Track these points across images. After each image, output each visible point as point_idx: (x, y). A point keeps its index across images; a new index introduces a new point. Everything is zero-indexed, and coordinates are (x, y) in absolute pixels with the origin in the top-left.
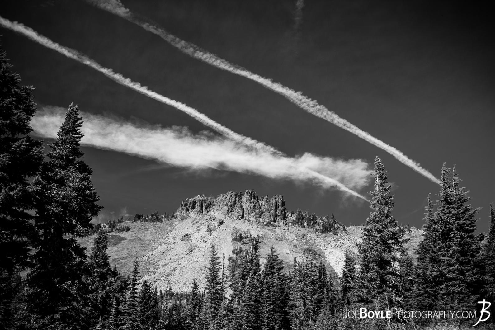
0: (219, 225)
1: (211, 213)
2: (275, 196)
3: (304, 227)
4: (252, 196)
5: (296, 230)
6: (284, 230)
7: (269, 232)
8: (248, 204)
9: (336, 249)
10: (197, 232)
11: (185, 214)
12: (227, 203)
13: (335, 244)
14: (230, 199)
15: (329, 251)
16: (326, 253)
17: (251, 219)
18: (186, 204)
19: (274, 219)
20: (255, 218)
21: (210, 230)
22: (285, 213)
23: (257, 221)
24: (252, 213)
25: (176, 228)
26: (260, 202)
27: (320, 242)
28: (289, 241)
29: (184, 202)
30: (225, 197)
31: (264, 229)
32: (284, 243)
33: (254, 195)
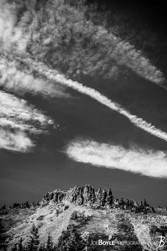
0: (65, 209)
1: (63, 201)
2: (105, 189)
3: (124, 209)
4: (90, 189)
5: (118, 211)
6: (109, 211)
7: (98, 213)
8: (86, 194)
9: (144, 224)
10: (49, 215)
11: (46, 203)
12: (73, 194)
13: (143, 220)
14: (75, 191)
15: (138, 226)
16: (135, 227)
17: (87, 204)
18: (47, 196)
19: (103, 204)
20: (90, 204)
21: (58, 213)
22: (112, 200)
23: (91, 206)
24: (89, 200)
25: (37, 212)
26: (95, 193)
27: (133, 219)
28: (110, 219)
29: (46, 194)
30: (72, 190)
31: (94, 211)
32: (106, 220)
33: (91, 188)
